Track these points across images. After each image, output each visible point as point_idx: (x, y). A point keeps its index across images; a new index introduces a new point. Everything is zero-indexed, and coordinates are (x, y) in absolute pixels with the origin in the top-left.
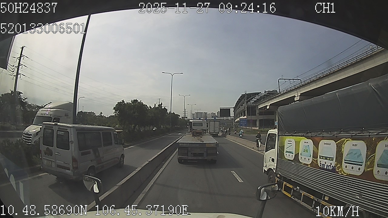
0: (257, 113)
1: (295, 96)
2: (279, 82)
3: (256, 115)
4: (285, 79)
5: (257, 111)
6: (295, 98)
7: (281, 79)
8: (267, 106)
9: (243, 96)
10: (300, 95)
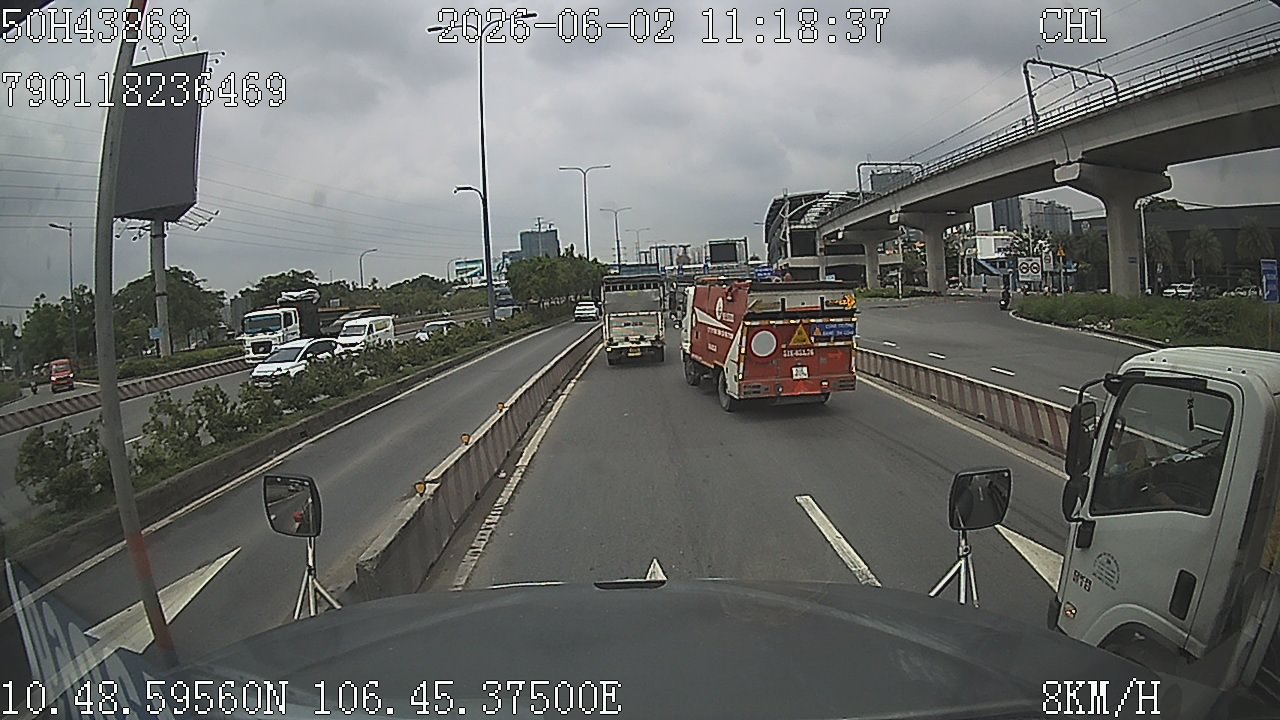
0: (818, 249)
1: (890, 213)
2: (859, 171)
3: (815, 255)
4: (876, 164)
5: (818, 244)
6: (891, 217)
7: (865, 164)
8: (839, 231)
9: (777, 205)
10: (899, 209)
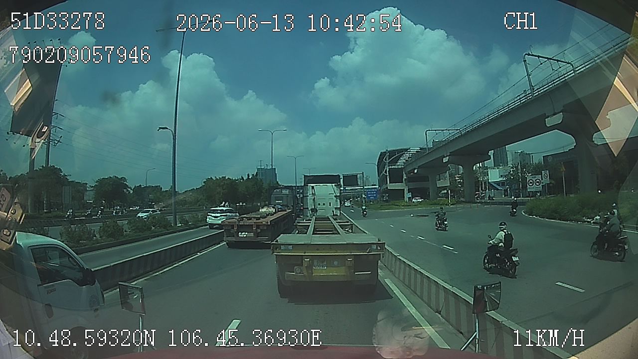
0: (404, 179)
2: (426, 134)
3: (403, 182)
4: (435, 130)
5: (404, 176)
6: (444, 159)
7: (429, 130)
8: (415, 169)
